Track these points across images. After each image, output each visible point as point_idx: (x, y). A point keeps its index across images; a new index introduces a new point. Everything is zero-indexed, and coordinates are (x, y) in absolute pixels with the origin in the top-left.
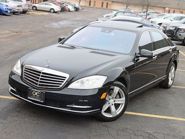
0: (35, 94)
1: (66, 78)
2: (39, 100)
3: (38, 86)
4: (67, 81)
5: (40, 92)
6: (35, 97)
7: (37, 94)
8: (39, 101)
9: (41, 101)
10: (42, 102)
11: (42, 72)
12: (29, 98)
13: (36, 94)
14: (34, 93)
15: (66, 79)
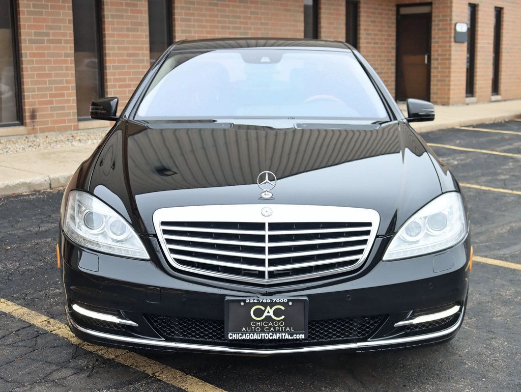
0: (266, 314)
1: (369, 224)
2: (285, 332)
3: (266, 280)
4: (377, 236)
5: (289, 300)
6: (262, 328)
7: (271, 314)
8: (287, 337)
9: (294, 337)
10: (302, 336)
11: (270, 224)
12: (233, 336)
13: (269, 312)
14: (259, 313)
15: (374, 230)
